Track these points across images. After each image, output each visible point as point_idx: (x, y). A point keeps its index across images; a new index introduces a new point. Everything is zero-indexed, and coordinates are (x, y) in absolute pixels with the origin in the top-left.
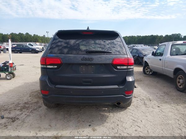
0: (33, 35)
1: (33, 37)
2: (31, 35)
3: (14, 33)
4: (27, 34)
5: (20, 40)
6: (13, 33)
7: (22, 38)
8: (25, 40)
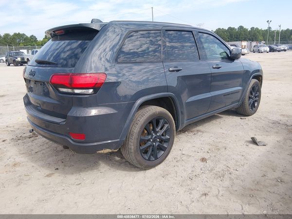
0: (249, 29)
1: (250, 32)
2: (247, 30)
3: (221, 28)
4: (241, 27)
5: (228, 38)
6: (219, 29)
7: (231, 36)
8: (237, 38)
